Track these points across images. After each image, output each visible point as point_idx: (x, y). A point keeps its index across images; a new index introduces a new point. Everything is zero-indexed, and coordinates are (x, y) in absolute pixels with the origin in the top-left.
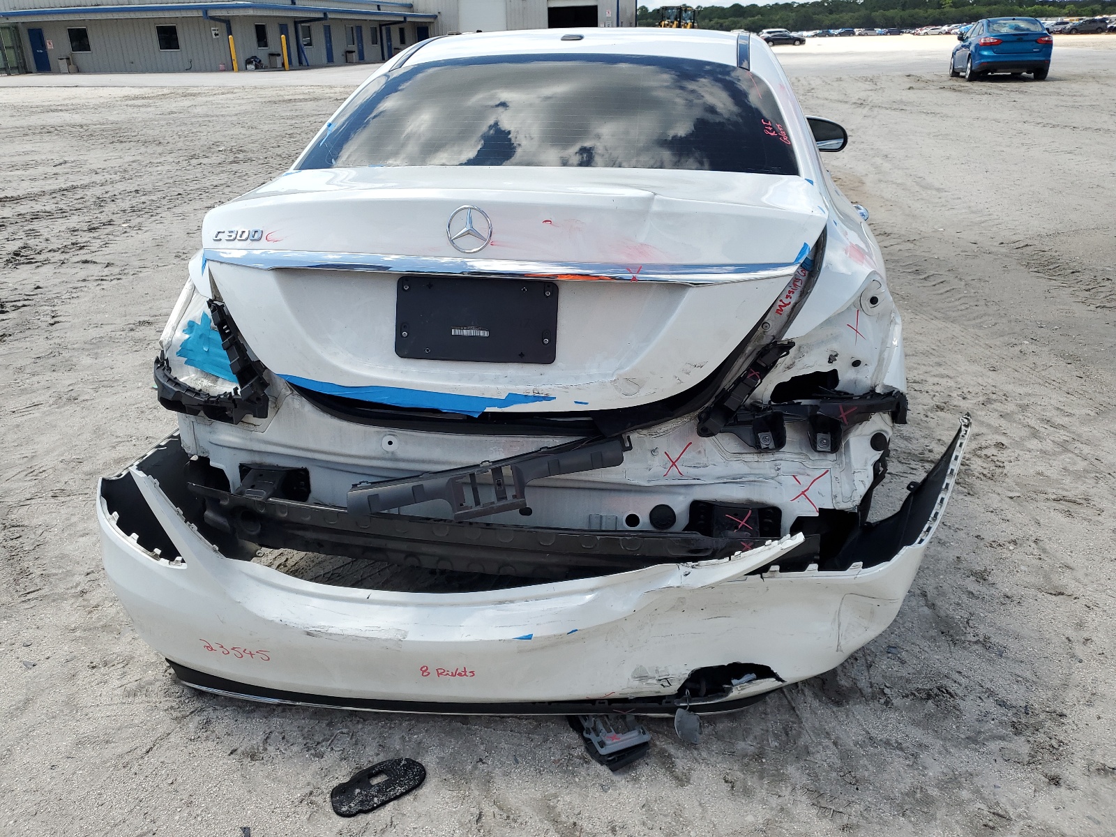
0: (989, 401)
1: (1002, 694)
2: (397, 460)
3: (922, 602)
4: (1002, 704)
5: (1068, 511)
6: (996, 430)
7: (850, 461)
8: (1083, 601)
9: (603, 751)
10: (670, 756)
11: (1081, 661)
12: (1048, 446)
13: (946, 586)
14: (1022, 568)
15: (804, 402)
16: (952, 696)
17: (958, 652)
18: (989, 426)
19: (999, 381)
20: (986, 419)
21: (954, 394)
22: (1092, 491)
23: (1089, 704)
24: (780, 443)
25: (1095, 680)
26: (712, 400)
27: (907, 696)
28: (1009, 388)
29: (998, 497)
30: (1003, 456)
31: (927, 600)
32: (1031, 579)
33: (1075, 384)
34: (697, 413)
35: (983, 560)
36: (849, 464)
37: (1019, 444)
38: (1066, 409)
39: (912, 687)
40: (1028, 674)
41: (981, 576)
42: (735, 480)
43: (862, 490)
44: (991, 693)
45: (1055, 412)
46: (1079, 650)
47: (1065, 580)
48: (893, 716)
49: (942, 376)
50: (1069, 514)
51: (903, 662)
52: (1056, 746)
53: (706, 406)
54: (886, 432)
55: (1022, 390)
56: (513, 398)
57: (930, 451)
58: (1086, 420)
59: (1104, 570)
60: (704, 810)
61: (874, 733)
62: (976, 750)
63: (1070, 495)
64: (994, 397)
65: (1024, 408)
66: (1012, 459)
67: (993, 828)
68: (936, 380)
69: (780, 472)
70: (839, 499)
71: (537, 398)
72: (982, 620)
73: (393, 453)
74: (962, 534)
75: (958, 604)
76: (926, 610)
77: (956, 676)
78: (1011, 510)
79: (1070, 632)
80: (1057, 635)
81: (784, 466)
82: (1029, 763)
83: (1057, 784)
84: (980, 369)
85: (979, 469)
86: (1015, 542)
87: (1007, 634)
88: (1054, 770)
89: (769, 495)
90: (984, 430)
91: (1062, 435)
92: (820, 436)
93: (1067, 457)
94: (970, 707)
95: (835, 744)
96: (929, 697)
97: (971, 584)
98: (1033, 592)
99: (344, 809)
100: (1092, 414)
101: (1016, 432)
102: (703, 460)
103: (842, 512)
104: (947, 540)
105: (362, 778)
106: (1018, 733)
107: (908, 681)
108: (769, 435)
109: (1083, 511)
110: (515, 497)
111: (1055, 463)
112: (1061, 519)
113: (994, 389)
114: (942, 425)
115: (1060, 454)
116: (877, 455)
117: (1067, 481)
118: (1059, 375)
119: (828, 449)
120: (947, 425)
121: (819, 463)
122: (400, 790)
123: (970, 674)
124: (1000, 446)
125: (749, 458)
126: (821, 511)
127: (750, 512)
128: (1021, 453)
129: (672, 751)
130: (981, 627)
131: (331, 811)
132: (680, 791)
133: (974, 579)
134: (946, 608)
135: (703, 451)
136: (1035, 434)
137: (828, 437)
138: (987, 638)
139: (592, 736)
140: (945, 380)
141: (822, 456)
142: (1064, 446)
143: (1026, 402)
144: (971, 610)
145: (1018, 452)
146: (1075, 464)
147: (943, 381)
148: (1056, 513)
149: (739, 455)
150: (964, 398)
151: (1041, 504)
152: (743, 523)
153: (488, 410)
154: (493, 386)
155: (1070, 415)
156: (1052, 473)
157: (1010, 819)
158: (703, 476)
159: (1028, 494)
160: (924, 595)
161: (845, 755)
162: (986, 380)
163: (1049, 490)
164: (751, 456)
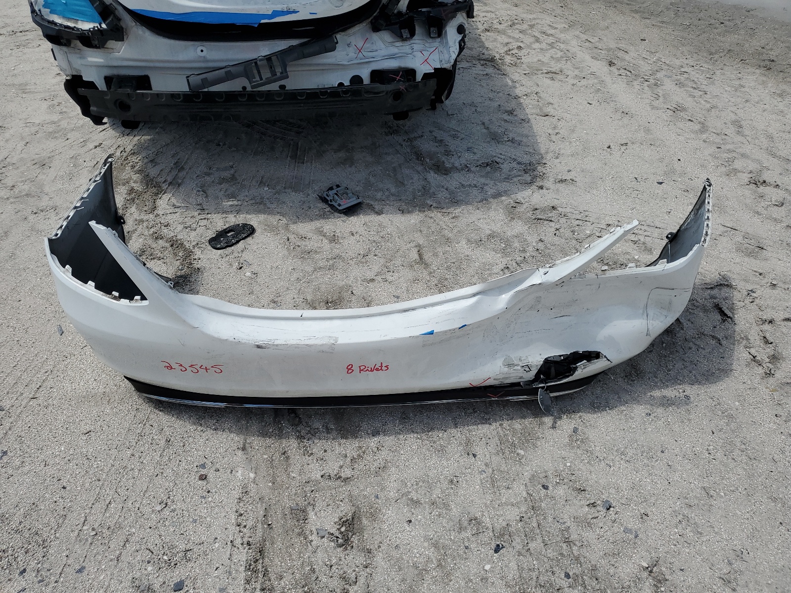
0: (514, 24)
1: (520, 160)
2: (208, 61)
3: (483, 127)
4: (519, 163)
5: (552, 77)
6: (517, 40)
7: (447, 42)
8: (556, 118)
9: (340, 208)
10: (371, 205)
11: (554, 142)
12: (544, 46)
13: (494, 119)
14: (530, 106)
15: (424, 10)
16: (498, 164)
17: (500, 146)
18: (514, 38)
19: (519, 12)
20: (511, 34)
21: (495, 22)
22: (563, 67)
23: (557, 158)
24: (412, 34)
25: (559, 149)
26: (378, 11)
27: (477, 166)
28: (524, 16)
29: (519, 75)
30: (521, 53)
31: (485, 126)
32: (534, 111)
33: (559, 11)
34: (370, 20)
35: (512, 105)
36: (447, 43)
37: (529, 46)
38: (554, 25)
39: (480, 163)
40: (531, 151)
41: (510, 113)
42: (392, 57)
43: (454, 56)
44: (515, 160)
45: (548, 28)
46: (553, 138)
47: (549, 110)
48: (472, 175)
49: (487, 12)
50: (552, 79)
51: (475, 153)
52: (542, 175)
53: (374, 15)
54: (464, 24)
55: (531, 16)
56: (276, 13)
57: (483, 54)
58: (564, 30)
59: (567, 103)
60: (392, 222)
61: (464, 183)
62: (508, 182)
63: (553, 70)
64: (516, 21)
65: (532, 26)
66: (525, 54)
67: (515, 207)
68: (484, 14)
69: (414, 50)
70: (443, 62)
71: (289, 12)
72: (511, 131)
73: (204, 57)
74: (501, 94)
75: (500, 126)
76: (485, 131)
77: (500, 156)
78: (525, 80)
79: (550, 131)
80: (544, 132)
81: (416, 47)
82: (530, 183)
83: (542, 188)
84: (509, 6)
85: (509, 61)
86: (526, 95)
87: (522, 135)
88: (541, 184)
89: (409, 63)
90: (511, 40)
91: (551, 40)
92: (432, 29)
93: (552, 51)
94: (505, 167)
95: (447, 189)
96: (487, 165)
97: (505, 116)
98: (534, 116)
99: (219, 246)
100: (567, 27)
101: (528, 40)
102: (375, 48)
103: (445, 69)
104: (493, 98)
105: (222, 234)
106: (526, 173)
107: (478, 161)
108: (407, 31)
109: (559, 77)
110: (282, 73)
111: (546, 55)
112: (548, 82)
113: (516, 17)
114: (489, 39)
115: (550, 49)
116: (460, 37)
117: (553, 63)
118: (551, 6)
119: (437, 36)
120: (491, 40)
121: (432, 44)
122: (244, 236)
123: (506, 154)
124: (520, 48)
125: (398, 44)
126: (435, 69)
127: (401, 73)
128: (530, 51)
129: (373, 203)
130: (511, 134)
131: (211, 248)
132: (380, 217)
133: (507, 114)
134: (494, 128)
135: (374, 42)
136: (537, 40)
137: (436, 29)
138: (513, 139)
139: (333, 203)
140: (489, 14)
141: (434, 40)
142: (552, 45)
143: (533, 23)
144: (506, 128)
145: (529, 50)
146: (556, 54)
147: (488, 15)
148: (546, 79)
149: (393, 43)
150: (500, 24)
151: (540, 76)
152: (398, 78)
153: (263, 21)
154: (264, 7)
155: (556, 28)
156: (545, 60)
157: (522, 203)
158: (376, 56)
159: (533, 72)
160: (483, 124)
161: (451, 193)
162: (512, 12)
163: (544, 68)
164: (399, 43)
